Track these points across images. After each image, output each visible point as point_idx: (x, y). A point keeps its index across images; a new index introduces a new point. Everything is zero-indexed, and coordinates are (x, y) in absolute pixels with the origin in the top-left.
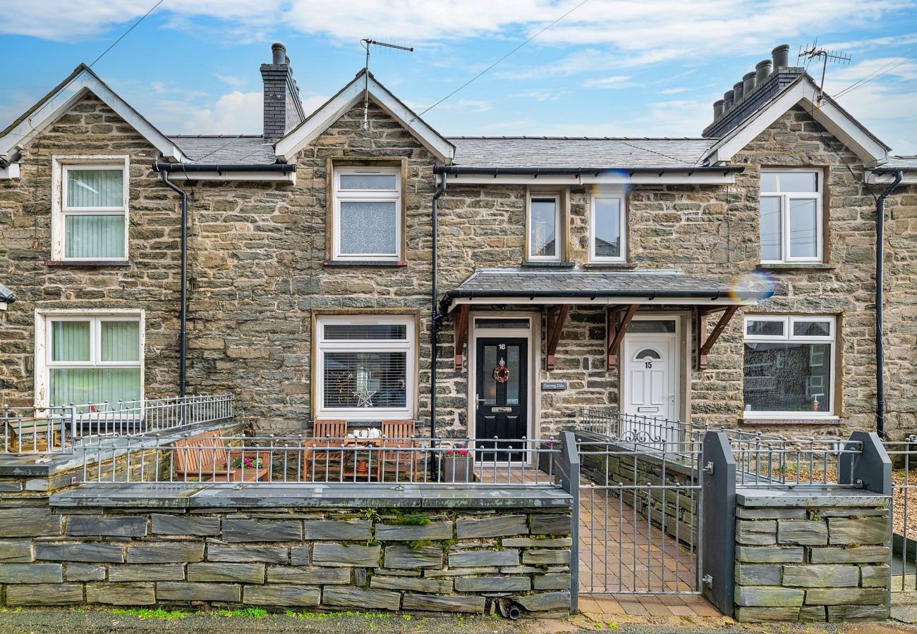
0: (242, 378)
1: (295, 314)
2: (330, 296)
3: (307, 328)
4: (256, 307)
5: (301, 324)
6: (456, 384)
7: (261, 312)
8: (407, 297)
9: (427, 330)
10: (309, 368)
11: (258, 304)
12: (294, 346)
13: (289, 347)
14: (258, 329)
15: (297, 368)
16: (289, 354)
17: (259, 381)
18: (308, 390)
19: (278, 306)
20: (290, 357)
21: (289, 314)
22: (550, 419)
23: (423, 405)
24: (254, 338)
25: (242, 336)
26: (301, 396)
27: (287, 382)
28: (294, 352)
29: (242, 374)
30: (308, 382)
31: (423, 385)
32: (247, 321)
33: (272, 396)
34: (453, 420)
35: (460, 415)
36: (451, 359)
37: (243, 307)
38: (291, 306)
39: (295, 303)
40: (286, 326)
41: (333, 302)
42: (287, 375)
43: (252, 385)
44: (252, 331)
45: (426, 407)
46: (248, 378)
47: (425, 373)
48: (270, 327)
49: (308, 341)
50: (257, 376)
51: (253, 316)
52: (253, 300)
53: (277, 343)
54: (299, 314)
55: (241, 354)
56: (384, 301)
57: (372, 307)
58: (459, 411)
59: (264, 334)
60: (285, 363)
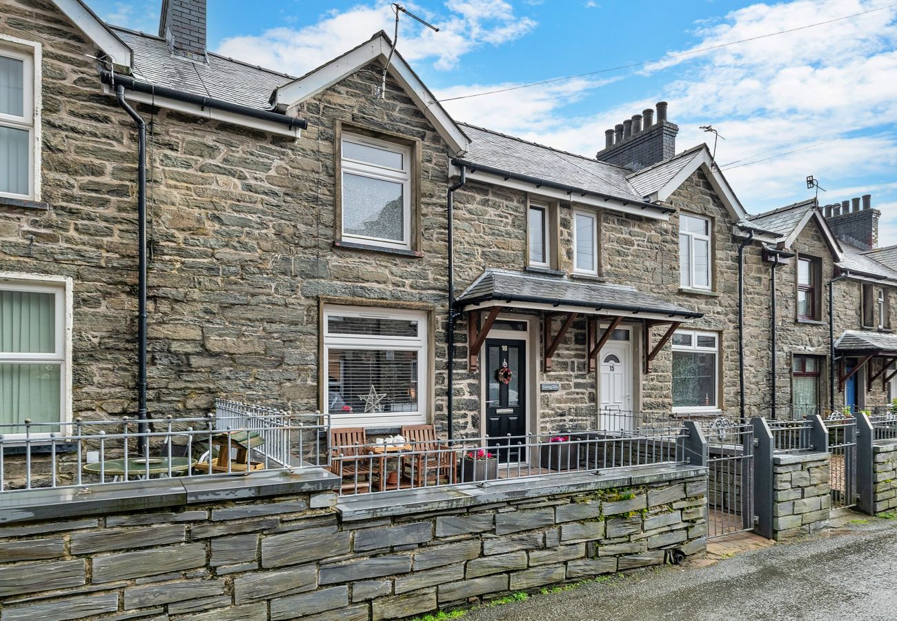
0: (228, 378)
1: (298, 301)
2: (339, 283)
3: (312, 318)
4: (247, 288)
5: (306, 313)
6: (470, 385)
7: (253, 295)
8: (422, 292)
9: (443, 328)
10: (316, 367)
11: (249, 285)
12: (297, 340)
13: (291, 341)
14: (250, 316)
15: (301, 367)
16: (290, 349)
17: (252, 382)
18: (315, 394)
19: (276, 289)
20: (292, 354)
21: (291, 300)
22: (547, 419)
23: (439, 408)
24: (244, 328)
25: (227, 324)
26: (306, 401)
27: (288, 384)
28: (297, 348)
29: (228, 374)
30: (315, 384)
31: (439, 387)
32: (234, 305)
33: (269, 402)
34: (466, 423)
35: (473, 417)
36: (465, 360)
37: (229, 286)
38: (293, 291)
39: (298, 287)
40: (287, 315)
41: (343, 290)
42: (288, 376)
43: (242, 387)
44: (242, 319)
45: (442, 410)
46: (237, 379)
47: (440, 374)
48: (265, 315)
49: (313, 335)
50: (248, 376)
51: (243, 299)
52: (243, 279)
53: (275, 335)
54: (303, 301)
55: (226, 347)
56: (399, 294)
57: (386, 299)
58: (472, 413)
59: (257, 323)
60: (286, 360)
